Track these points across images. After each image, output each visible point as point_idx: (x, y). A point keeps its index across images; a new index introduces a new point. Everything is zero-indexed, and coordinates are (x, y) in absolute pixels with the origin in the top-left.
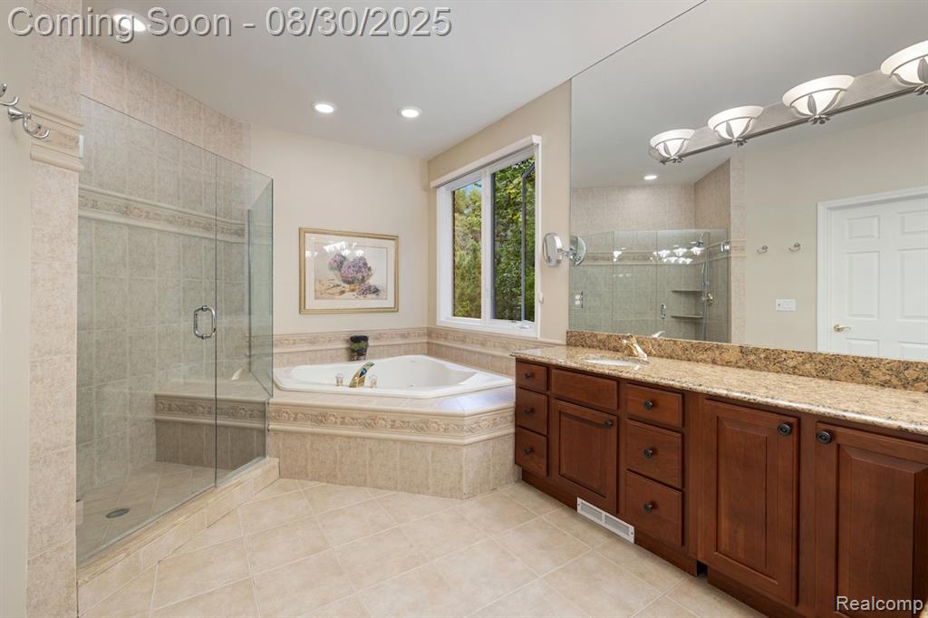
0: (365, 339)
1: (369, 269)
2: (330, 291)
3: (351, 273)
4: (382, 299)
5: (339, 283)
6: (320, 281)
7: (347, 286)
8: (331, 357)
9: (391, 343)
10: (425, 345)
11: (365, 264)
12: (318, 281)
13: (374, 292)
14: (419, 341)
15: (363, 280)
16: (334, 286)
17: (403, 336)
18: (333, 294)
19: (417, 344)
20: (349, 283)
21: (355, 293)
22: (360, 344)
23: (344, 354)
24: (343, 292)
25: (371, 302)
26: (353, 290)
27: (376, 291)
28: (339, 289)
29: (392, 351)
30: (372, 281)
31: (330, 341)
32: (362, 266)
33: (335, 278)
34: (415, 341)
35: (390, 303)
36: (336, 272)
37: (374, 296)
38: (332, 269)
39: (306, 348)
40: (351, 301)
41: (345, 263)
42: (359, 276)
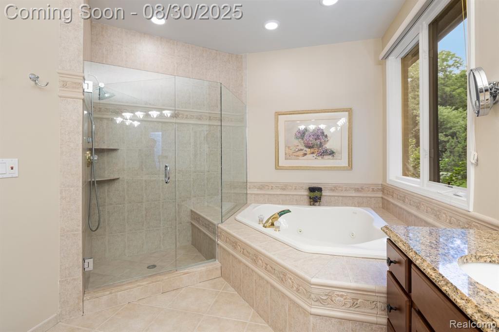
0: (320, 190)
1: (326, 136)
2: (295, 154)
3: (312, 141)
4: (336, 159)
5: (302, 148)
6: (289, 147)
7: (308, 150)
8: (296, 200)
9: (345, 195)
10: (381, 199)
11: (323, 133)
12: (287, 147)
13: (330, 154)
14: (373, 195)
15: (321, 145)
16: (299, 150)
17: (357, 190)
18: (298, 156)
19: (371, 197)
20: (310, 147)
21: (314, 155)
22: (315, 193)
23: (306, 199)
24: (305, 154)
25: (327, 161)
26: (313, 153)
27: (332, 153)
28: (302, 153)
29: (345, 201)
30: (328, 146)
31: (295, 189)
32: (320, 135)
33: (299, 144)
34: (369, 195)
35: (344, 163)
36: (300, 140)
37: (330, 157)
38: (297, 138)
39: (279, 192)
40: (311, 160)
41: (307, 133)
42: (318, 142)
